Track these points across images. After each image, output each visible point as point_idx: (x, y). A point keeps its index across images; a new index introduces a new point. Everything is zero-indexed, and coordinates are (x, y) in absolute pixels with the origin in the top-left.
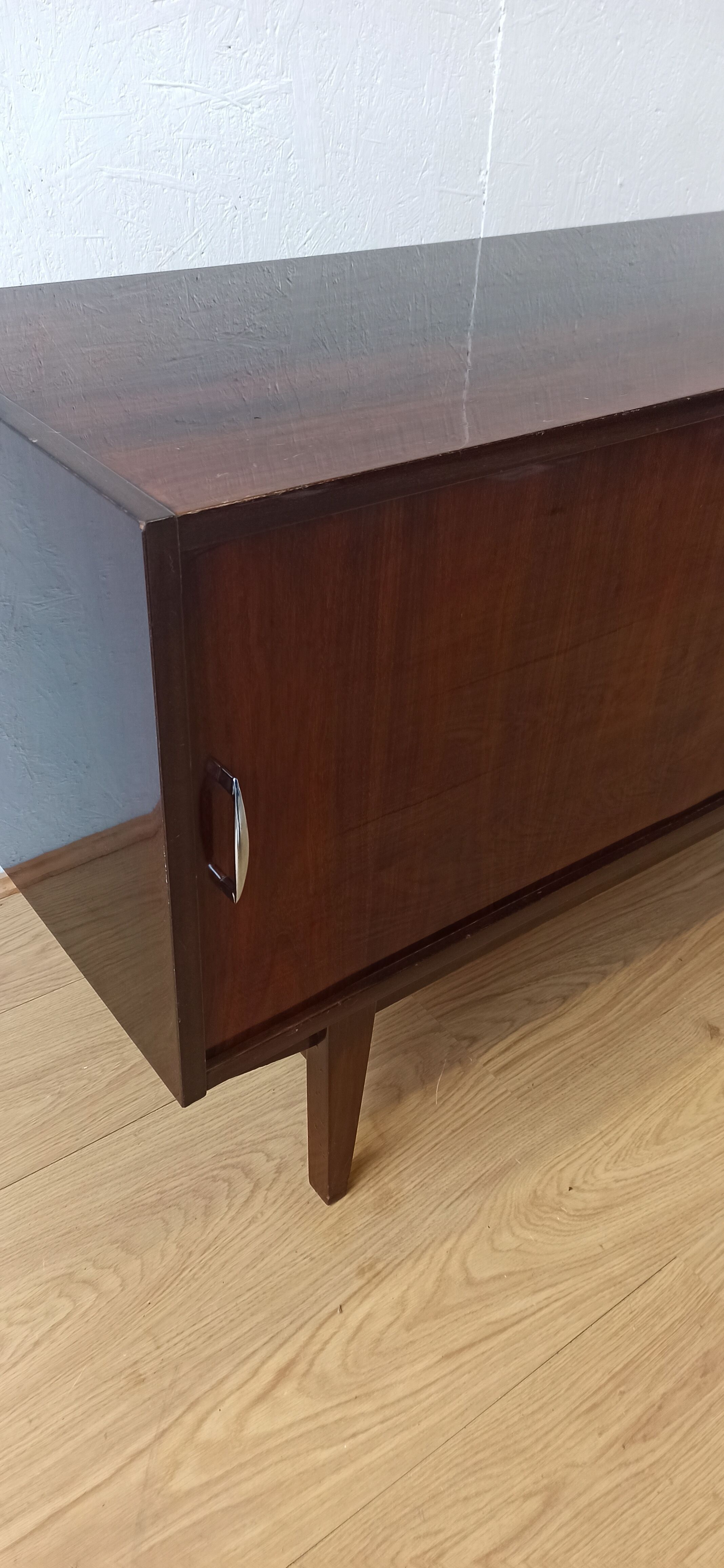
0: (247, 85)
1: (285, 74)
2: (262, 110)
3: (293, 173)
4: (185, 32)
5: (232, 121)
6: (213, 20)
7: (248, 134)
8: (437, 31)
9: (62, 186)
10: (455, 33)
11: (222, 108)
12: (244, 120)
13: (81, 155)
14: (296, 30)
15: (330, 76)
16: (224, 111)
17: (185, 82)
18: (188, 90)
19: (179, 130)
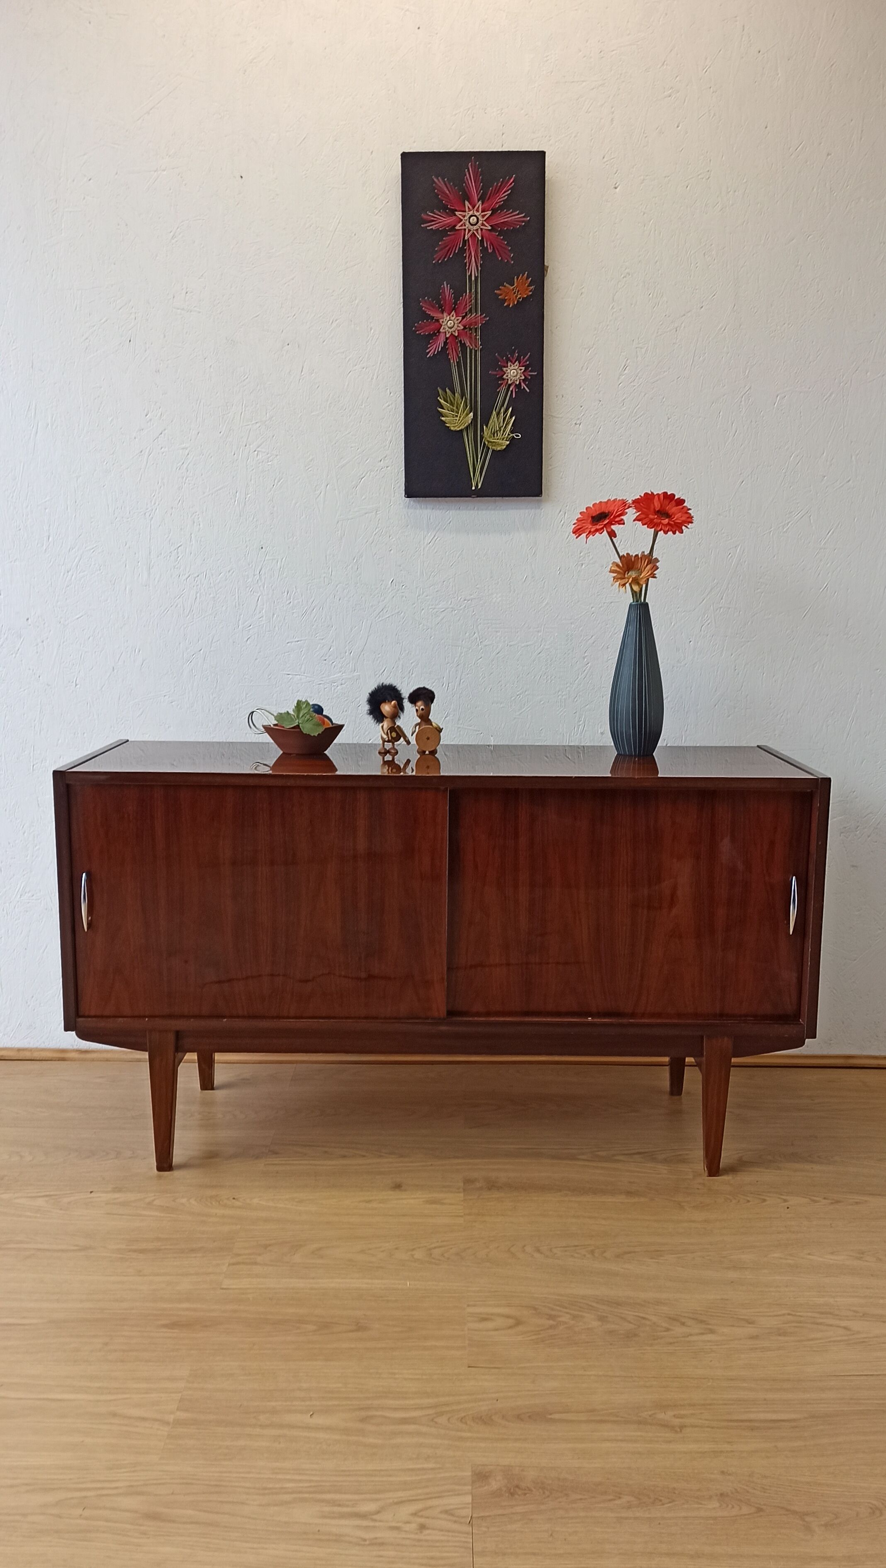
0: (334, 675)
1: (356, 671)
2: (343, 685)
3: (361, 714)
4: (303, 654)
5: (326, 690)
6: (317, 649)
7: (335, 696)
8: (450, 654)
9: (237, 712)
10: (463, 654)
11: (320, 684)
12: (333, 689)
13: (247, 700)
14: (362, 654)
15: (383, 673)
16: (322, 685)
17: (301, 673)
18: (303, 677)
19: (297, 692)
